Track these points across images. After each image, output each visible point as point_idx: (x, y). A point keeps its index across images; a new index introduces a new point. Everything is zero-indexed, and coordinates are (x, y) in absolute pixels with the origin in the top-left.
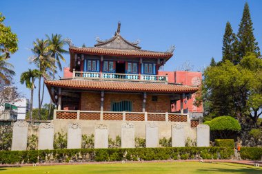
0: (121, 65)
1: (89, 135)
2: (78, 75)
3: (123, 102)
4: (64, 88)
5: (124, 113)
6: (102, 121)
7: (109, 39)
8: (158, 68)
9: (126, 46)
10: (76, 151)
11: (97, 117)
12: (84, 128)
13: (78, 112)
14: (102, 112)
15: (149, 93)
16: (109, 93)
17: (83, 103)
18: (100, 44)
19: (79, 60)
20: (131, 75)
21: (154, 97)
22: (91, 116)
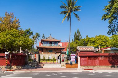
0: (51, 43)
1: (44, 57)
2: (42, 45)
3: (50, 50)
4: (40, 48)
5: (51, 52)
6: (47, 54)
7: (48, 37)
8: (58, 43)
9: (52, 38)
10: (42, 59)
11: (46, 53)
15: (56, 48)
16: (48, 49)
17: (43, 51)
18: (47, 38)
19: (42, 42)
20: (53, 45)
21: (57, 49)
22: (45, 53)
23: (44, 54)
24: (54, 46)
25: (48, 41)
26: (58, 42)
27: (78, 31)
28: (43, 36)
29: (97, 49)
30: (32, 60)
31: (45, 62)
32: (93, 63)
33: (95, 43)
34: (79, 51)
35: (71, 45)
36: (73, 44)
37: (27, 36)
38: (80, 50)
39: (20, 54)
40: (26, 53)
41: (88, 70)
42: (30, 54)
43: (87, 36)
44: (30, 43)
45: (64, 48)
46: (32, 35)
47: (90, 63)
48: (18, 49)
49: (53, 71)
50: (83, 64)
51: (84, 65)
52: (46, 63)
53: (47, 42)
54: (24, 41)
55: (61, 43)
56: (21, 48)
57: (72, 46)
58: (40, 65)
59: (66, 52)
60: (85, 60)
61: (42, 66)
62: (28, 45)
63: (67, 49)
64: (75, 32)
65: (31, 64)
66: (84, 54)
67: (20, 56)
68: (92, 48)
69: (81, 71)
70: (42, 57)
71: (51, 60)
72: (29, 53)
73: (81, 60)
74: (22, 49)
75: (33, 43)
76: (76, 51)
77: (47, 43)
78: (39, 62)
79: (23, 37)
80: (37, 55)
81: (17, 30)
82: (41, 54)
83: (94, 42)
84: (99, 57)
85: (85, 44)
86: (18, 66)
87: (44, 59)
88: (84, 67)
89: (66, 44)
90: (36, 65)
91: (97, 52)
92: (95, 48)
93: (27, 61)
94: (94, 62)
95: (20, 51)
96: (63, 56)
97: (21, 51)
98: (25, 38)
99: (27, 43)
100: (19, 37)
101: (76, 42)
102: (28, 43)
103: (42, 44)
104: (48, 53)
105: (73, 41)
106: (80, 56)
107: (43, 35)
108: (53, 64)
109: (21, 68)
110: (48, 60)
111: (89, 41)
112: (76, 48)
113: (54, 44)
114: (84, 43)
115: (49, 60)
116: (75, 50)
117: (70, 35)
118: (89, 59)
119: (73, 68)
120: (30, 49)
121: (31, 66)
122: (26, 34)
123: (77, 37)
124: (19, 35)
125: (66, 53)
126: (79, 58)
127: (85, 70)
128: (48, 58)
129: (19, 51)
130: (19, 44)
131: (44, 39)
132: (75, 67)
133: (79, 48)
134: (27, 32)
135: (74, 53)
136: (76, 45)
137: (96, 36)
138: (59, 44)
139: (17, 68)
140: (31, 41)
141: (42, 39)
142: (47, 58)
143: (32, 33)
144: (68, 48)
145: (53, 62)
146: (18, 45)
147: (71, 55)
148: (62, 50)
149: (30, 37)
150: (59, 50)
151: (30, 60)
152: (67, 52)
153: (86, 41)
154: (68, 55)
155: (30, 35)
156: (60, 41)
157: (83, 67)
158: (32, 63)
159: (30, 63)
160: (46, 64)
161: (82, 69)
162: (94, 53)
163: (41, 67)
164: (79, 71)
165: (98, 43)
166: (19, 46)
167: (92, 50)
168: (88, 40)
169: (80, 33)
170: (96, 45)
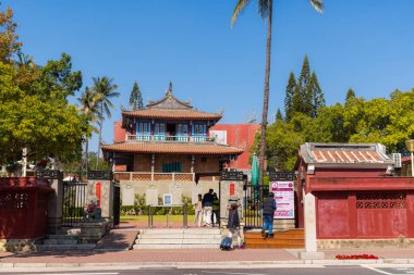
0: (171, 126)
1: (141, 195)
2: (131, 138)
3: (171, 163)
4: (118, 152)
5: (174, 174)
6: (153, 181)
7: (160, 99)
8: (208, 128)
9: (177, 105)
10: (130, 208)
11: (149, 177)
12: (136, 189)
13: (131, 173)
14: (153, 173)
15: (197, 155)
16: (158, 155)
17: (135, 165)
18: (152, 105)
19: (131, 123)
20: (181, 137)
21: (203, 158)
22: (142, 177)
23: (139, 183)
24: (187, 143)
25: (159, 120)
26: (209, 123)
27: (306, 67)
28: (136, 94)
29: (397, 159)
30: (81, 209)
31: (143, 219)
32: (381, 225)
33: (389, 127)
34: (311, 168)
35: (271, 139)
36: (279, 132)
37: (53, 95)
38: (315, 163)
39: (22, 184)
40: (53, 178)
41: (352, 257)
42: (73, 183)
43: (351, 94)
44: (72, 130)
45: (235, 155)
46: (78, 88)
47: (362, 226)
48: (10, 159)
49: (182, 265)
50: (327, 230)
51: (333, 236)
52: (151, 225)
53: (153, 123)
54: (41, 117)
55: (220, 128)
56: (25, 150)
57: (276, 142)
58: (120, 236)
59: (245, 171)
60: (341, 213)
61: (129, 240)
62: (59, 137)
63: (251, 159)
64: (292, 75)
65: (74, 231)
66: (335, 180)
67: (20, 190)
68: (376, 153)
69: (320, 263)
70: (127, 199)
71: (175, 211)
72: (67, 179)
73: (321, 210)
74: (30, 158)
75: (85, 130)
76: (296, 168)
77: (153, 130)
78: (116, 221)
79: (35, 98)
80: (106, 186)
81: (6, 62)
82: (123, 184)
83: (382, 123)
84: (409, 197)
85: (341, 131)
86: (15, 242)
87: (141, 208)
88: (332, 246)
89: (244, 131)
90: (103, 235)
91: (397, 170)
92: (389, 152)
93: (59, 215)
94: (385, 219)
95: (21, 166)
96: (232, 192)
97: (24, 169)
98: (47, 104)
99: (55, 126)
100: (16, 97)
101: (297, 124)
102: (62, 129)
103: (127, 135)
104: (156, 178)
105: (279, 116)
106: (314, 193)
107: (136, 88)
108: (181, 231)
109: (26, 248)
110: (160, 210)
111: (361, 115)
112: (295, 152)
113: (189, 131)
114: (333, 131)
115: (166, 211)
116: (290, 164)
117: (267, 90)
118: (359, 205)
119: (280, 250)
120: (70, 158)
121: (78, 239)
122: (50, 84)
123: (302, 100)
124: (17, 88)
125: (245, 177)
126: (309, 200)
127: (339, 257)
128: (160, 200)
129: (15, 168)
130: (17, 133)
131: (141, 107)
132: (289, 246)
133: (312, 154)
134: (56, 75)
135: (284, 176)
136: (298, 137)
137: (396, 95)
138: (213, 132)
139: (8, 250)
140: (76, 121)
141: (130, 109)
142: (155, 204)
143: (79, 78)
144: (258, 155)
145: (185, 222)
146: (12, 138)
147: (273, 185)
148: (228, 162)
149: (69, 98)
150: (214, 164)
151: (72, 210)
152: (252, 174)
153: (346, 115)
154: (256, 188)
155: (71, 91)
156: (217, 119)
157: (330, 244)
158: (82, 228)
159: (72, 227)
160: (150, 231)
161: (322, 254)
162: (385, 176)
163: (123, 246)
164: (308, 265)
165: (403, 128)
166: (19, 143)
167: (374, 160)
168: (355, 110)
169: (314, 79)
170: (393, 139)
